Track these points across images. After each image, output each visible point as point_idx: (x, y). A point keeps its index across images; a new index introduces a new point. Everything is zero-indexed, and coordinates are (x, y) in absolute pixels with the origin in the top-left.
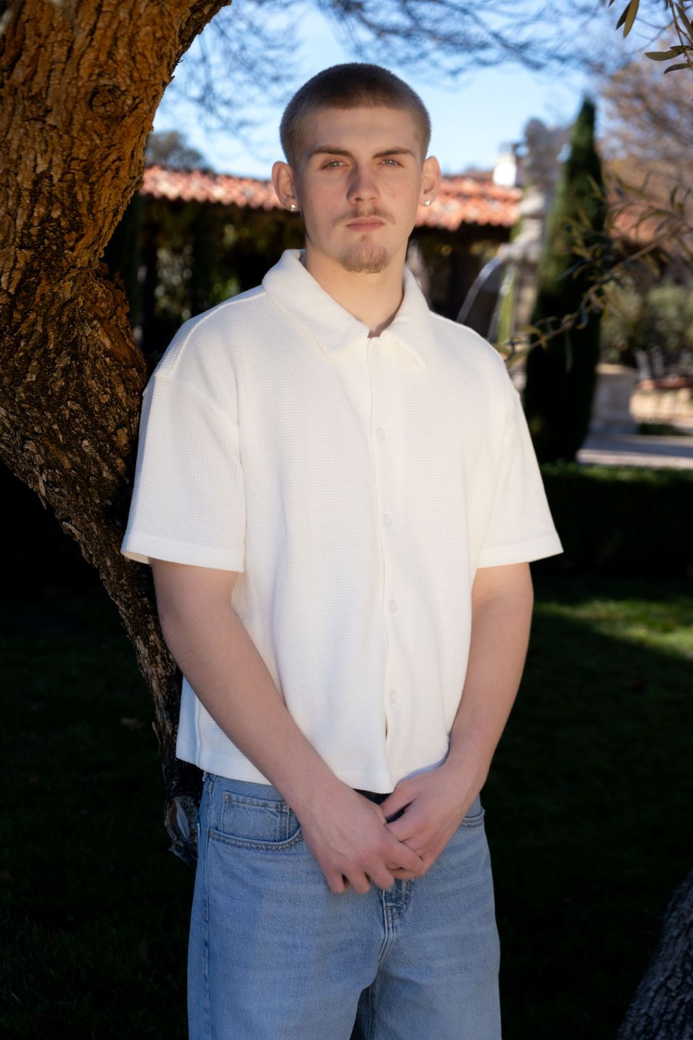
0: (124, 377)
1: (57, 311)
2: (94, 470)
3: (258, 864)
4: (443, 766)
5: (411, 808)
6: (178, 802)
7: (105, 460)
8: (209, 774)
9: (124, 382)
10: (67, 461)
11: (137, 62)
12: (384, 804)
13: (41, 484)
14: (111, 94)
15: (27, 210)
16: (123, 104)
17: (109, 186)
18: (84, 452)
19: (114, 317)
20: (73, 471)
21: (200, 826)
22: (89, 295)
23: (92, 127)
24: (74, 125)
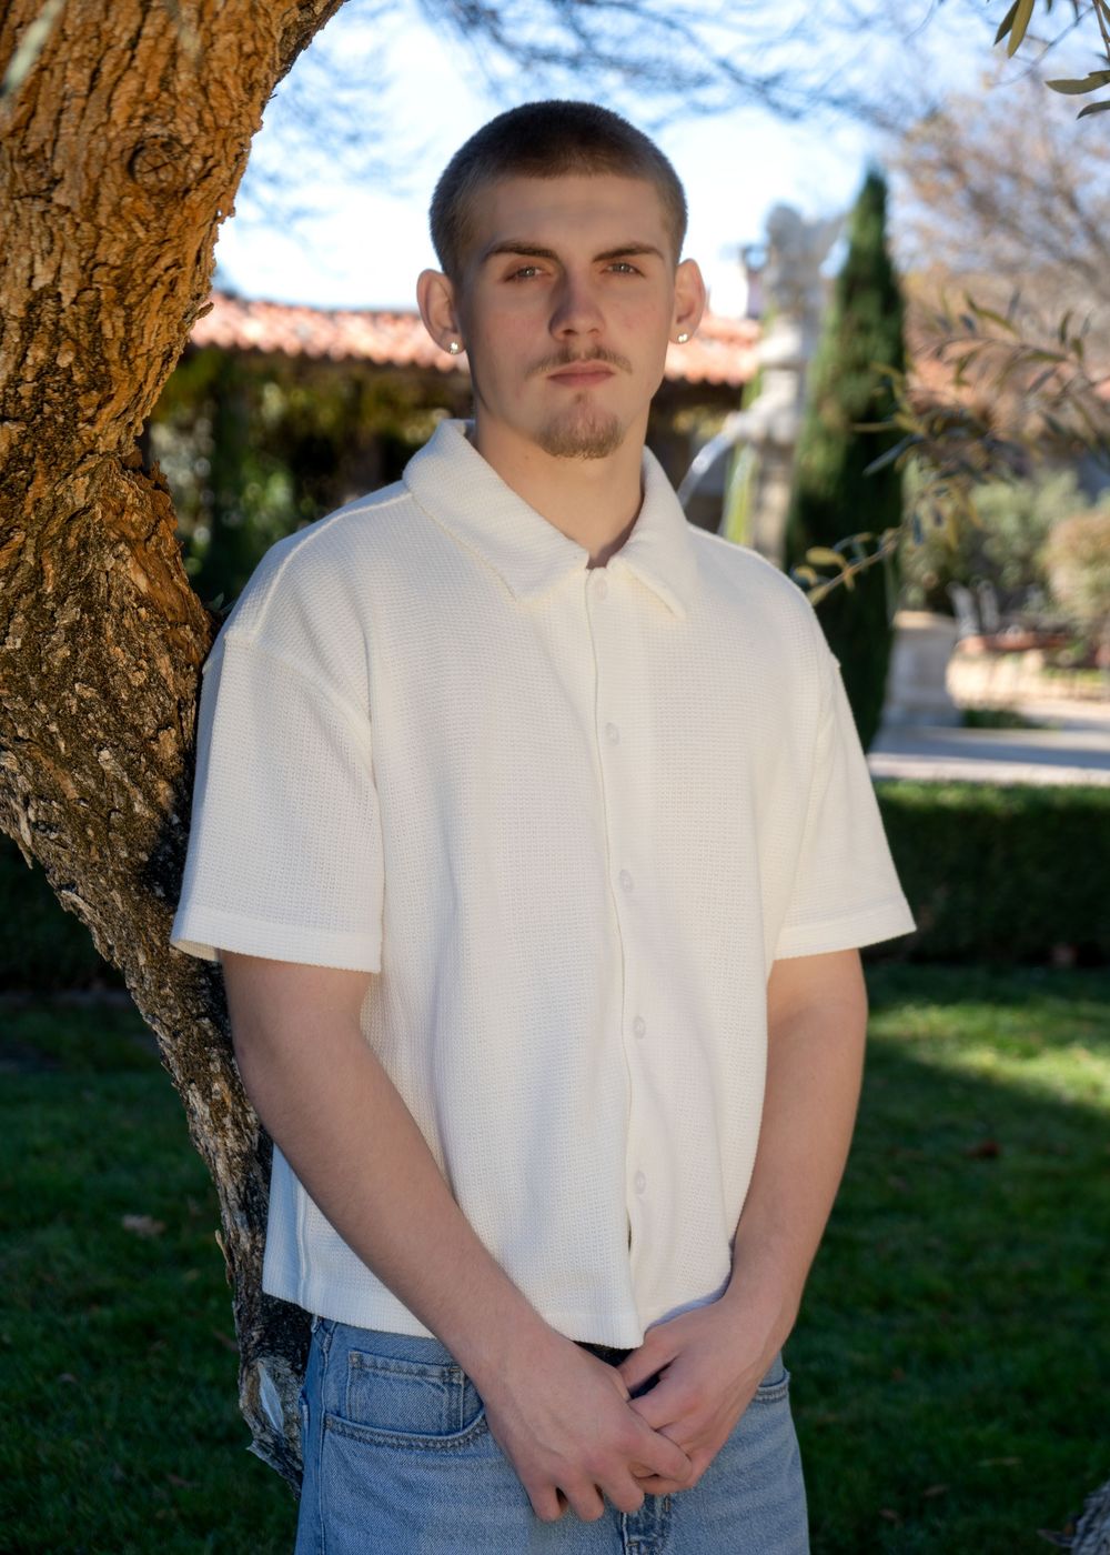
0: (171, 641)
1: (60, 529)
2: (119, 802)
3: (411, 1474)
4: (721, 1301)
5: (672, 1374)
6: (262, 1367)
7: (138, 784)
8: (322, 1320)
9: (170, 650)
10: (71, 786)
11: (210, 96)
12: (624, 1366)
13: (24, 825)
14: (166, 151)
15: (14, 353)
16: (186, 168)
17: (158, 311)
18: (102, 770)
19: (154, 538)
20: (82, 804)
21: (309, 1408)
22: (110, 500)
23: (133, 208)
24: (101, 205)
